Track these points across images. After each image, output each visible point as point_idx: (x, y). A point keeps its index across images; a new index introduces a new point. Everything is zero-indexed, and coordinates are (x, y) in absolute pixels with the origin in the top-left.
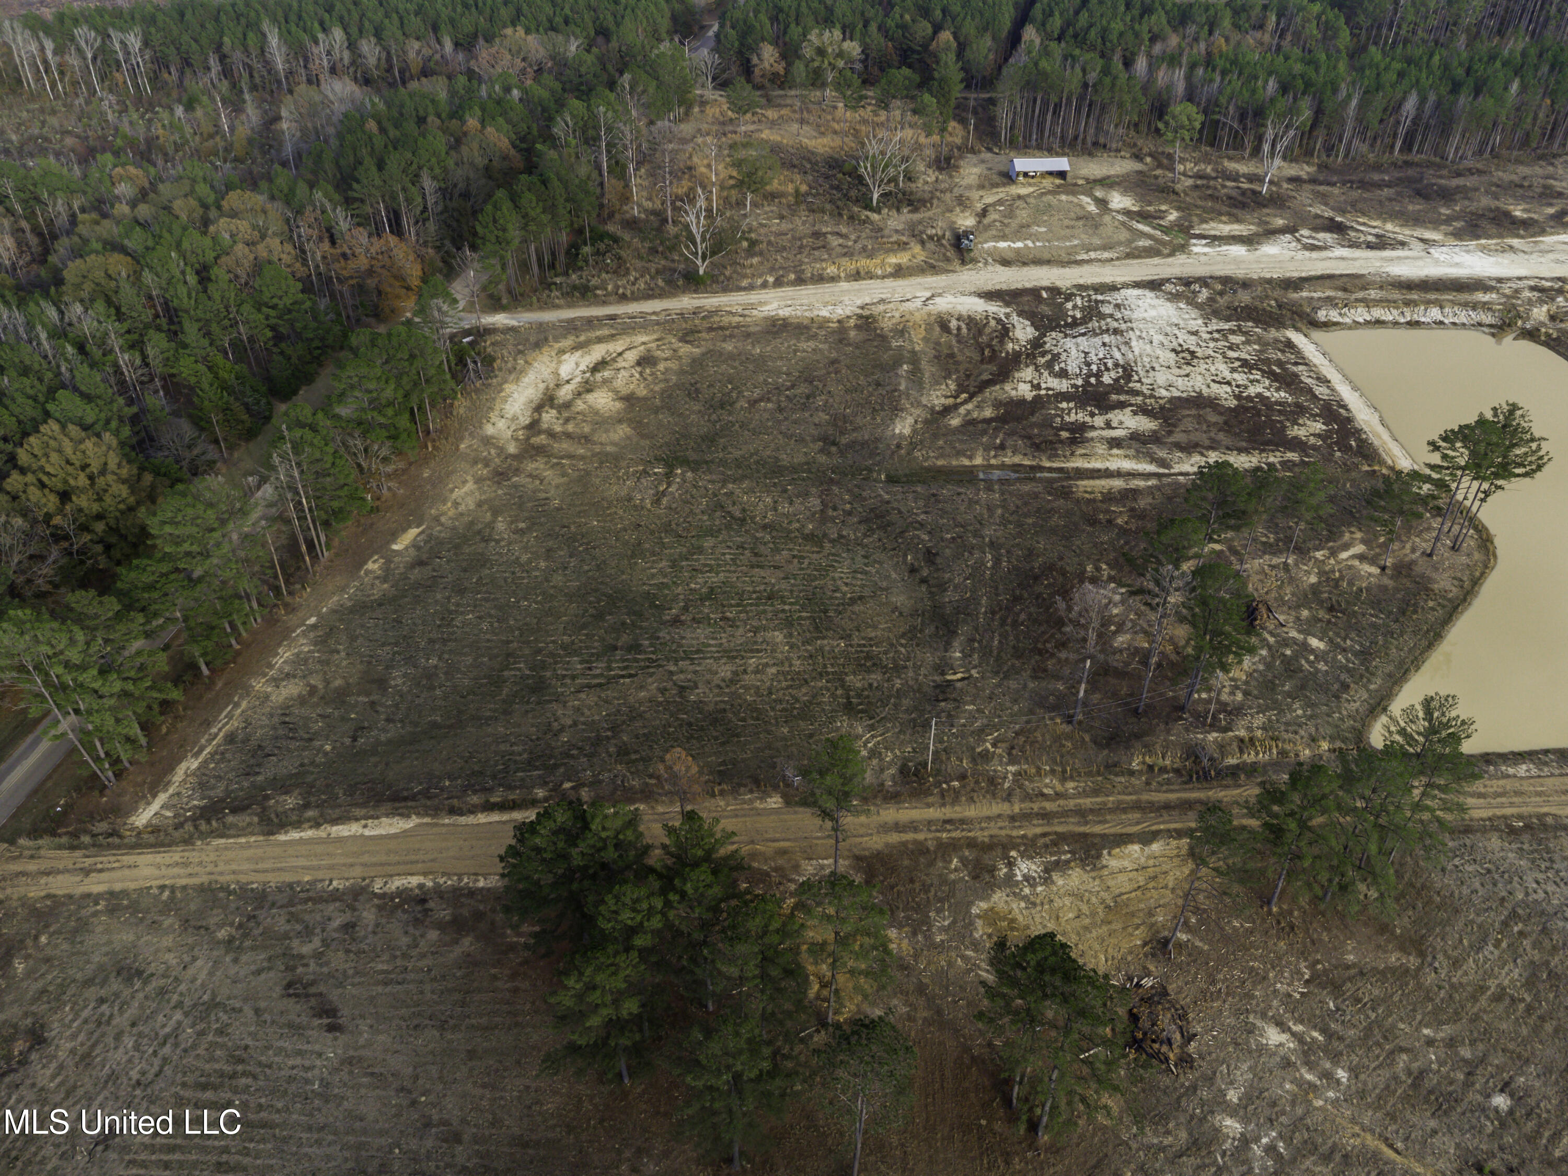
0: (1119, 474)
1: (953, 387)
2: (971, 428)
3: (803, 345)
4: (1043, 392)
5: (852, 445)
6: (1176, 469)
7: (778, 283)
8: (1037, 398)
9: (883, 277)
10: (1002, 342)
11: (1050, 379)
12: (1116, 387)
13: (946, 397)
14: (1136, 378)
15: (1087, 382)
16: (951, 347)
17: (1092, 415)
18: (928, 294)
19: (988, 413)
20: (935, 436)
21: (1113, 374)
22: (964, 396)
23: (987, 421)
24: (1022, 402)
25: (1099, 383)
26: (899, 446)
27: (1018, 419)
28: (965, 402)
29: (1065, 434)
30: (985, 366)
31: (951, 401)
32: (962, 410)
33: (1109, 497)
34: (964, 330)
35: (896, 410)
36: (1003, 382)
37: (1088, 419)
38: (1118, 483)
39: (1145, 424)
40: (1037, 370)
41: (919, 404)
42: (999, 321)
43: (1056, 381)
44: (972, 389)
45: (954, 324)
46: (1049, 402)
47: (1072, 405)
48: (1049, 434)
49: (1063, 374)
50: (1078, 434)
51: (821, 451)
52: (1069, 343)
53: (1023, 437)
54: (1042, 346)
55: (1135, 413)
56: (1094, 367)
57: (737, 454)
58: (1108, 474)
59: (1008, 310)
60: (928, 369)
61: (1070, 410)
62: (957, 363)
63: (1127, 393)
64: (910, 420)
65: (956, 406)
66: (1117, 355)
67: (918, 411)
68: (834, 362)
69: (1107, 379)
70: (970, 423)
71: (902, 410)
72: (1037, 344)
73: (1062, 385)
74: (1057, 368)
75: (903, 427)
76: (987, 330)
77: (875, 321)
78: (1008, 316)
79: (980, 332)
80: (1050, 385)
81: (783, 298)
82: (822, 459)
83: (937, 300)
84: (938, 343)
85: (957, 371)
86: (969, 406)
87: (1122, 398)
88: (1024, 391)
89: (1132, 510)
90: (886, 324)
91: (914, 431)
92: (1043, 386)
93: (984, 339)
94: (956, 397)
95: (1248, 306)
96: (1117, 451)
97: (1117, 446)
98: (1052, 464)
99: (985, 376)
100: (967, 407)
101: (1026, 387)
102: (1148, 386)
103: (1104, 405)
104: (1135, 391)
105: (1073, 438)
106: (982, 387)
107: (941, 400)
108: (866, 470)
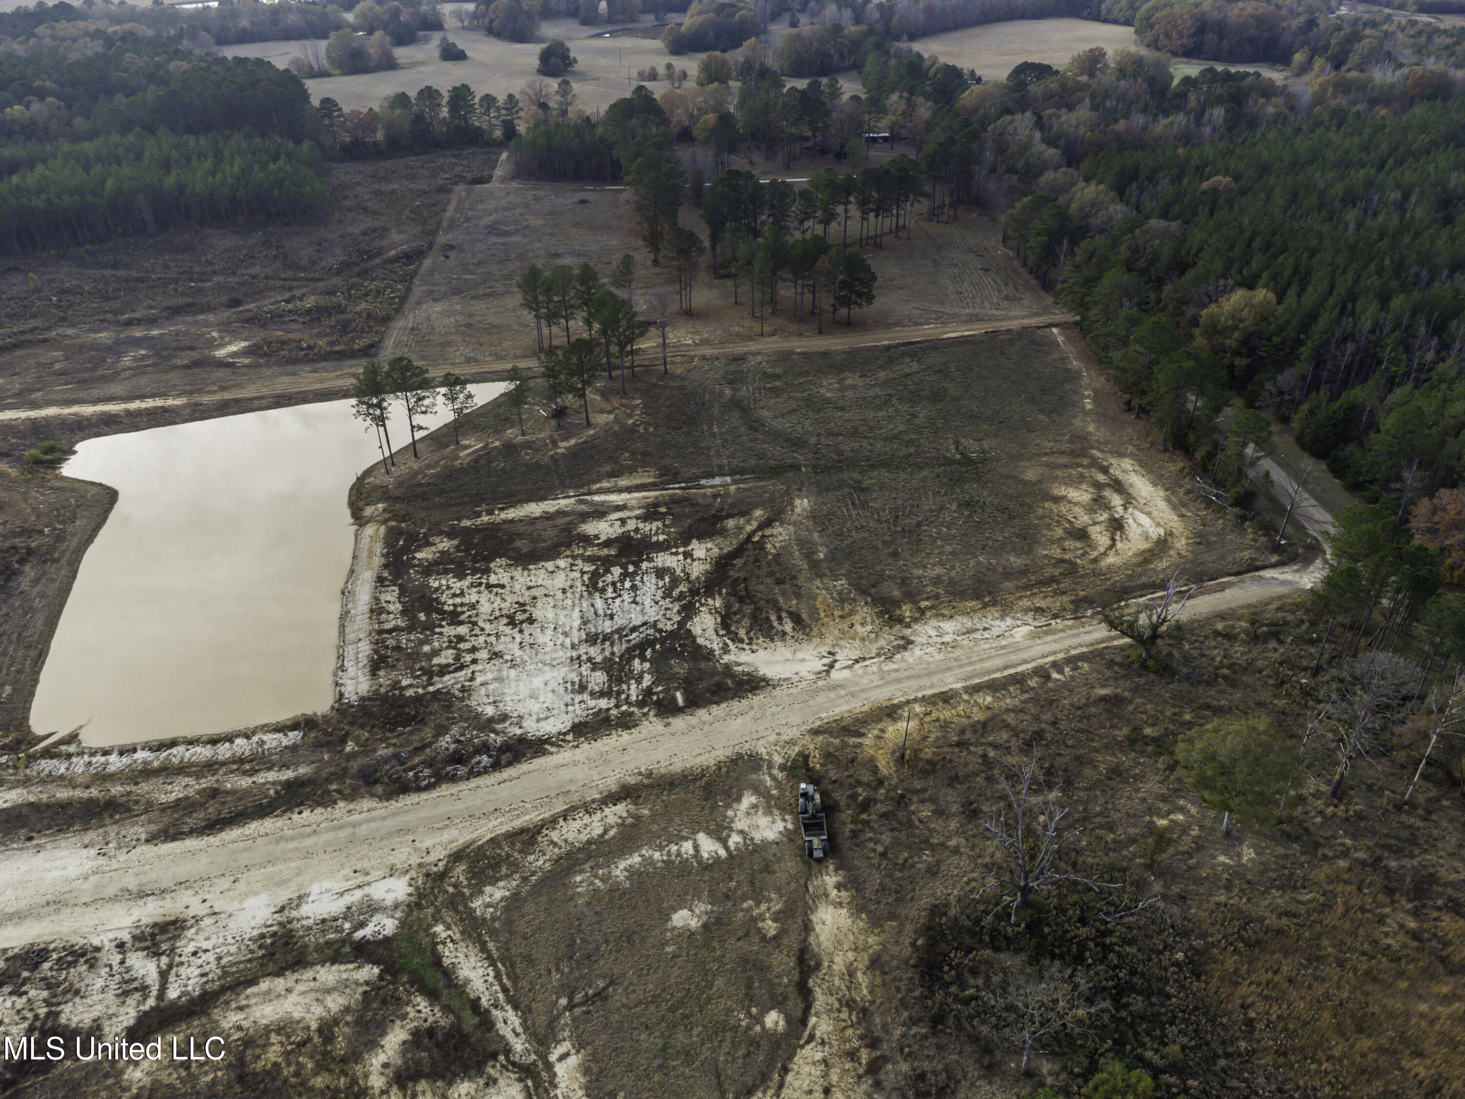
0: (620, 491)
1: (769, 546)
2: (743, 508)
3: (938, 570)
4: (681, 550)
5: (838, 488)
6: (572, 500)
7: (1042, 673)
8: (686, 543)
9: (908, 702)
10: (728, 606)
11: (674, 565)
12: (607, 563)
13: (772, 535)
14: (586, 577)
15: (637, 565)
16: (784, 593)
17: (637, 530)
18: (835, 675)
19: (731, 523)
20: (772, 500)
21: (609, 578)
22: (756, 539)
23: (732, 516)
24: (702, 536)
25: (624, 567)
26: (800, 490)
27: (703, 520)
28: (754, 532)
29: (663, 510)
30: (742, 574)
31: (768, 532)
32: (755, 524)
33: (631, 470)
34: (773, 618)
35: (813, 516)
36: (721, 558)
37: (641, 526)
38: (623, 482)
39: (590, 528)
40: (688, 575)
41: (795, 524)
42: (736, 639)
43: (668, 564)
44: (750, 546)
45: (788, 626)
46: (676, 539)
47: (654, 539)
48: (676, 509)
49: (660, 573)
50: (650, 513)
51: (859, 482)
52: (652, 613)
53: (698, 504)
54: (684, 608)
55: (597, 537)
56: (628, 584)
57: (925, 473)
58: (629, 490)
59: (726, 659)
60: (798, 560)
61: (657, 534)
62: (771, 574)
63: (599, 558)
64: (798, 510)
65: (760, 527)
66: (599, 604)
67: (794, 518)
68: (895, 555)
69: (617, 571)
70: (745, 513)
71: (808, 517)
72: (689, 611)
73: (664, 559)
74: (667, 579)
75: (802, 504)
76: (746, 622)
77: (880, 614)
78: (725, 650)
79: (755, 619)
80: (675, 558)
81: (1016, 649)
82: (856, 476)
83: (818, 665)
84: (798, 596)
85: (769, 564)
86: (749, 528)
87: (606, 551)
88: (699, 549)
89: (616, 463)
90: (864, 611)
91: (791, 504)
92: (681, 557)
93: (748, 609)
94: (763, 536)
95: (392, 731)
96: (619, 503)
97: (619, 506)
98: (673, 491)
99: (738, 561)
100: (752, 527)
101: (698, 553)
102: (575, 568)
103: (623, 541)
104: (593, 560)
105: (656, 508)
106: (739, 547)
107: (775, 531)
108: (819, 472)
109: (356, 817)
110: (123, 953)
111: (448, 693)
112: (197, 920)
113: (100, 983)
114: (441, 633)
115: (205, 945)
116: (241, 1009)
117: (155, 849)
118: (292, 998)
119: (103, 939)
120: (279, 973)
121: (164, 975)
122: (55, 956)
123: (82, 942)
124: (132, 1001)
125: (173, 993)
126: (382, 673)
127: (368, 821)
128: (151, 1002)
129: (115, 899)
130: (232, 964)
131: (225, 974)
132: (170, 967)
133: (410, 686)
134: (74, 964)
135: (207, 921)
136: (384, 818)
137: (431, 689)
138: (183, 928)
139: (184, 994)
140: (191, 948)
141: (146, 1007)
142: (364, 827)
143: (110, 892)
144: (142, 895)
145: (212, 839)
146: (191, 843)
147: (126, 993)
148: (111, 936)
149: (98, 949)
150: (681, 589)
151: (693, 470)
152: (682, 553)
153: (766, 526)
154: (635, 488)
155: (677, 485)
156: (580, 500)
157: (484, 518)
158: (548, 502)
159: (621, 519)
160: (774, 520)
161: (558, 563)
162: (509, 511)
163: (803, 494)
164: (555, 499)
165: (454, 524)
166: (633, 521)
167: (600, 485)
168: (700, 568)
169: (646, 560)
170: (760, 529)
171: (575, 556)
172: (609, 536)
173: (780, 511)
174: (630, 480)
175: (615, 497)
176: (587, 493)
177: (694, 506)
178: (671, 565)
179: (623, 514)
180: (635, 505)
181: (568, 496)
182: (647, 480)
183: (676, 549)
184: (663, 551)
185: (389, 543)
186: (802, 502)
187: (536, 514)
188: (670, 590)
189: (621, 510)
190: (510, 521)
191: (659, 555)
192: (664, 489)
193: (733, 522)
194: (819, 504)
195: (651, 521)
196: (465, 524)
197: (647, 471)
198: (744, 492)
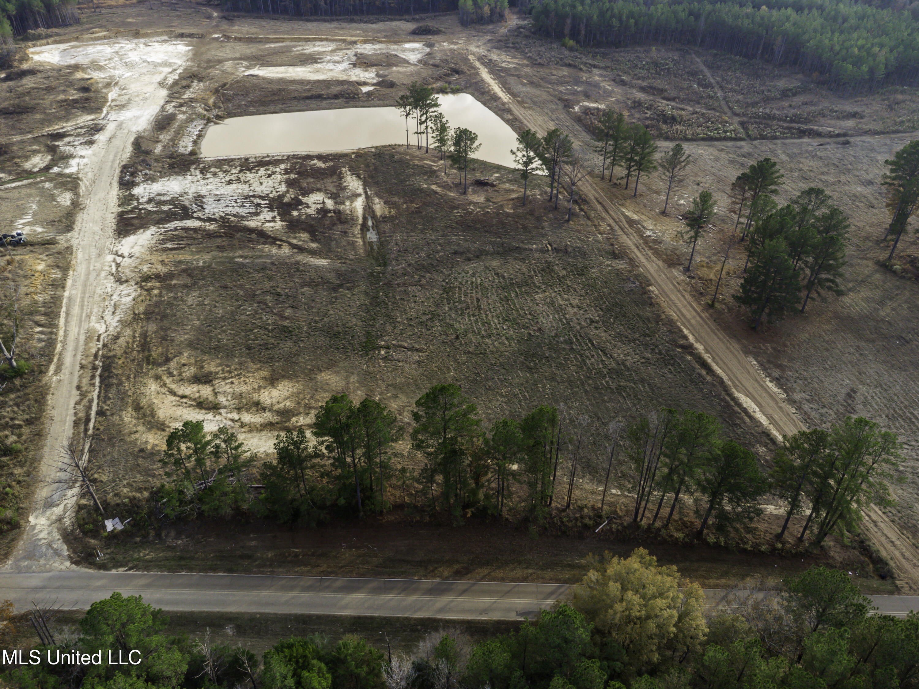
1: (267, 246)
8: (284, 220)
10: (204, 230)
13: (281, 248)
16: (206, 247)
17: (308, 207)
18: (111, 256)
20: (332, 251)
21: (257, 200)
23: (313, 235)
24: (290, 225)
26: (344, 263)
27: (312, 226)
28: (287, 242)
29: (331, 214)
30: (237, 236)
33: (393, 207)
34: (182, 242)
36: (261, 230)
37: (312, 208)
39: (316, 195)
40: (247, 220)
42: (169, 231)
44: (270, 240)
45: (169, 245)
48: (330, 219)
49: (254, 213)
50: (327, 211)
59: (153, 228)
61: (300, 212)
62: (231, 244)
64: (311, 259)
73: (269, 214)
75: (320, 262)
76: (184, 234)
77: (155, 274)
78: (162, 228)
79: (186, 237)
83: (124, 252)
84: (200, 250)
85: (244, 244)
87: (287, 199)
88: (275, 224)
89: (405, 203)
90: (163, 269)
91: (323, 258)
92: (268, 219)
93: (197, 236)
94: (281, 245)
96: (348, 203)
97: (343, 203)
98: (360, 221)
99: (254, 236)
100: (295, 242)
101: (272, 224)
102: (274, 192)
103: (297, 203)
104: (279, 196)
105: (335, 212)
106: (270, 237)
107: (286, 250)
108: (372, 273)
150: (232, 219)
151: (387, 227)
152: (273, 220)
153: (293, 246)
154: (368, 209)
155: (370, 223)
156: (360, 195)
157: (349, 173)
158: (361, 187)
159: (323, 203)
160: (301, 249)
161: (283, 188)
162: (354, 178)
163: (337, 264)
164: (365, 189)
165: (344, 167)
166: (319, 206)
167: (377, 200)
168: (252, 224)
169: (272, 210)
170: (290, 244)
171: (287, 192)
172: (305, 200)
173: (313, 253)
174: (379, 207)
175: (359, 204)
176: (367, 197)
177: (334, 224)
178: (262, 216)
179: (330, 204)
180: (342, 207)
181: (366, 192)
182: (379, 213)
183: (278, 218)
184: (279, 214)
185: (331, 155)
186: (324, 262)
187: (345, 184)
188: (234, 216)
189: (335, 203)
190: (341, 178)
191: (276, 213)
192: (365, 218)
193: (305, 236)
194: (317, 268)
195: (318, 211)
196: (344, 169)
197: (390, 212)
198: (348, 242)
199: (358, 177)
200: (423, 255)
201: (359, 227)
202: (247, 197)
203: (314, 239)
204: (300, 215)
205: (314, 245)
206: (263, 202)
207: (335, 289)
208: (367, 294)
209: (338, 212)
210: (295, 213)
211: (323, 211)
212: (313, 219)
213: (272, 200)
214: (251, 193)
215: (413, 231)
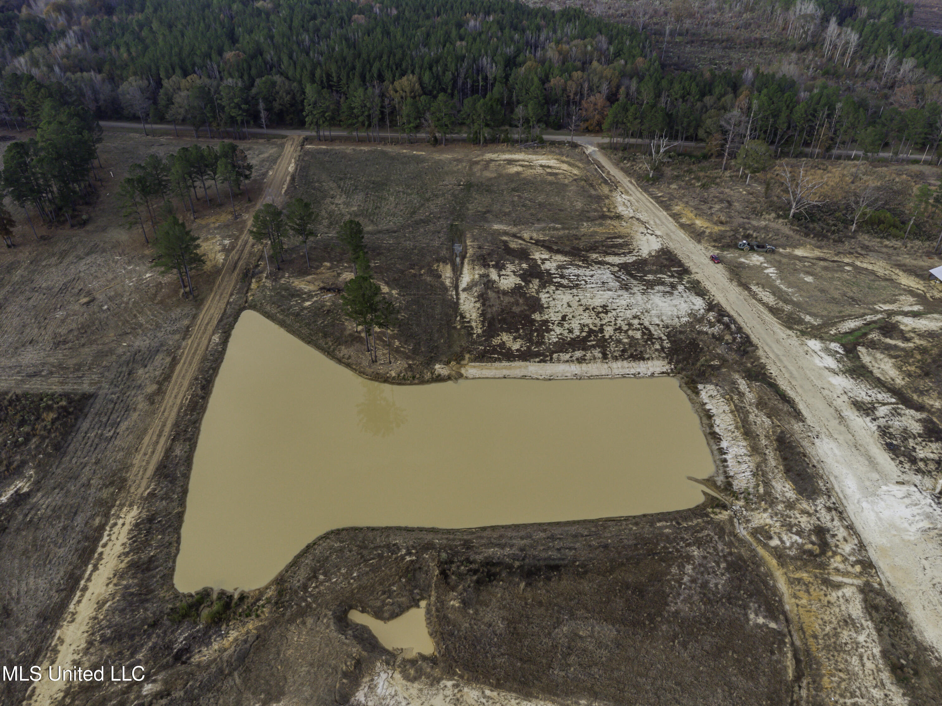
0: (457, 277)
1: (542, 238)
2: (499, 242)
5: (483, 217)
6: (464, 292)
7: (657, 197)
8: (533, 259)
9: (678, 222)
12: (549, 282)
13: (531, 237)
14: (562, 289)
15: (552, 274)
16: (589, 239)
17: (514, 272)
18: (658, 234)
19: (515, 246)
20: (491, 234)
21: (565, 282)
22: (533, 241)
23: (507, 245)
24: (527, 255)
25: (554, 277)
26: (483, 227)
27: (509, 253)
28: (526, 241)
29: (492, 263)
30: (568, 248)
32: (518, 240)
33: (434, 271)
34: (612, 243)
35: (514, 225)
36: (550, 251)
38: (448, 275)
39: (505, 286)
40: (566, 261)
41: (522, 230)
42: (628, 253)
43: (553, 265)
44: (540, 243)
45: (619, 240)
46: (528, 262)
48: (493, 259)
49: (562, 268)
50: (493, 266)
51: (479, 211)
54: (599, 264)
55: (517, 284)
56: (572, 277)
57: (477, 197)
58: (457, 274)
59: (645, 256)
61: (519, 267)
62: (570, 240)
63: (542, 284)
64: (507, 228)
66: (592, 286)
67: (514, 230)
70: (505, 241)
71: (516, 226)
73: (548, 266)
74: (570, 267)
75: (499, 227)
78: (637, 256)
81: (638, 199)
82: (472, 212)
83: (651, 236)
84: (592, 235)
85: (560, 240)
86: (522, 242)
87: (535, 282)
88: (540, 256)
89: (422, 274)
90: (610, 222)
91: (497, 229)
92: (547, 262)
94: (531, 239)
95: (702, 349)
96: (477, 276)
97: (481, 276)
98: (466, 261)
99: (555, 248)
100: (520, 242)
101: (543, 257)
102: (551, 292)
103: (526, 276)
104: (545, 287)
105: (489, 265)
106: (542, 246)
107: (526, 236)
108: (462, 220)
109: (771, 355)
110: (878, 418)
111: (669, 333)
112: (850, 398)
113: (897, 423)
114: (611, 337)
115: (864, 394)
116: (893, 380)
117: (809, 418)
118: (882, 366)
119: (873, 427)
120: (871, 372)
121: (884, 404)
122: (888, 441)
123: (876, 433)
124: (903, 412)
125: (893, 400)
126: (647, 356)
127: (773, 352)
128: (900, 406)
129: (847, 427)
130: (870, 385)
131: (876, 387)
132: (879, 403)
133: (661, 345)
134: (891, 434)
135: (850, 394)
136: (770, 347)
137: (664, 338)
138: (857, 401)
139: (891, 397)
140: (868, 398)
141: (904, 407)
142: (778, 353)
143: (843, 428)
144: (841, 417)
145: (797, 400)
146: (801, 407)
147: (899, 414)
148: (870, 424)
149: (879, 427)
150: (580, 263)
151: (444, 253)
152: (544, 261)
153: (521, 238)
154: (457, 272)
155: (458, 260)
156: (464, 290)
157: (473, 324)
158: (461, 301)
159: (500, 276)
160: (514, 236)
161: (543, 297)
162: (468, 315)
163: (486, 226)
164: (458, 299)
165: (478, 336)
166: (503, 272)
167: (448, 282)
168: (560, 257)
169: (548, 271)
170: (524, 240)
171: (538, 292)
172: (518, 281)
173: (506, 233)
174: (447, 272)
175: (466, 279)
176: (456, 287)
177: (489, 254)
178: (555, 264)
179: (494, 275)
180: (482, 271)
181: (457, 294)
182: (449, 267)
183: (539, 262)
184: (539, 266)
185: (496, 360)
186: (496, 227)
187: (478, 305)
188: (580, 266)
189: (488, 276)
190: (483, 314)
191: (543, 267)
192: (462, 263)
193: (513, 245)
194: (501, 222)
195: (503, 267)
196: (480, 331)
197: (438, 266)
198: (477, 240)
199: (463, 317)
200: (422, 230)
201: (468, 255)
202: (577, 286)
203: (505, 243)
204: (520, 264)
205: (505, 238)
206: (559, 280)
207: (488, 212)
208: (468, 209)
209: (486, 265)
210: (524, 266)
211: (500, 267)
212: (508, 260)
213: (551, 282)
214: (575, 291)
215: (423, 248)
